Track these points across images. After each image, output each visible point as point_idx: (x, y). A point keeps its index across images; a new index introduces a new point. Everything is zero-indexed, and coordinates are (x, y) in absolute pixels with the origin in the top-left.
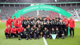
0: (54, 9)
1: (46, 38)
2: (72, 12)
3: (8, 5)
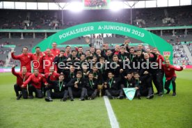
3: (30, 35)
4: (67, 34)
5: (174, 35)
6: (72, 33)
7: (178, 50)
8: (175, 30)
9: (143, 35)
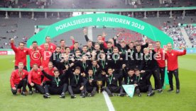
0: (131, 24)
1: (110, 95)
2: (174, 31)
3: (16, 14)
4: (65, 26)
5: (171, 17)
6: (69, 24)
7: (175, 33)
8: (173, 11)
9: (143, 28)
